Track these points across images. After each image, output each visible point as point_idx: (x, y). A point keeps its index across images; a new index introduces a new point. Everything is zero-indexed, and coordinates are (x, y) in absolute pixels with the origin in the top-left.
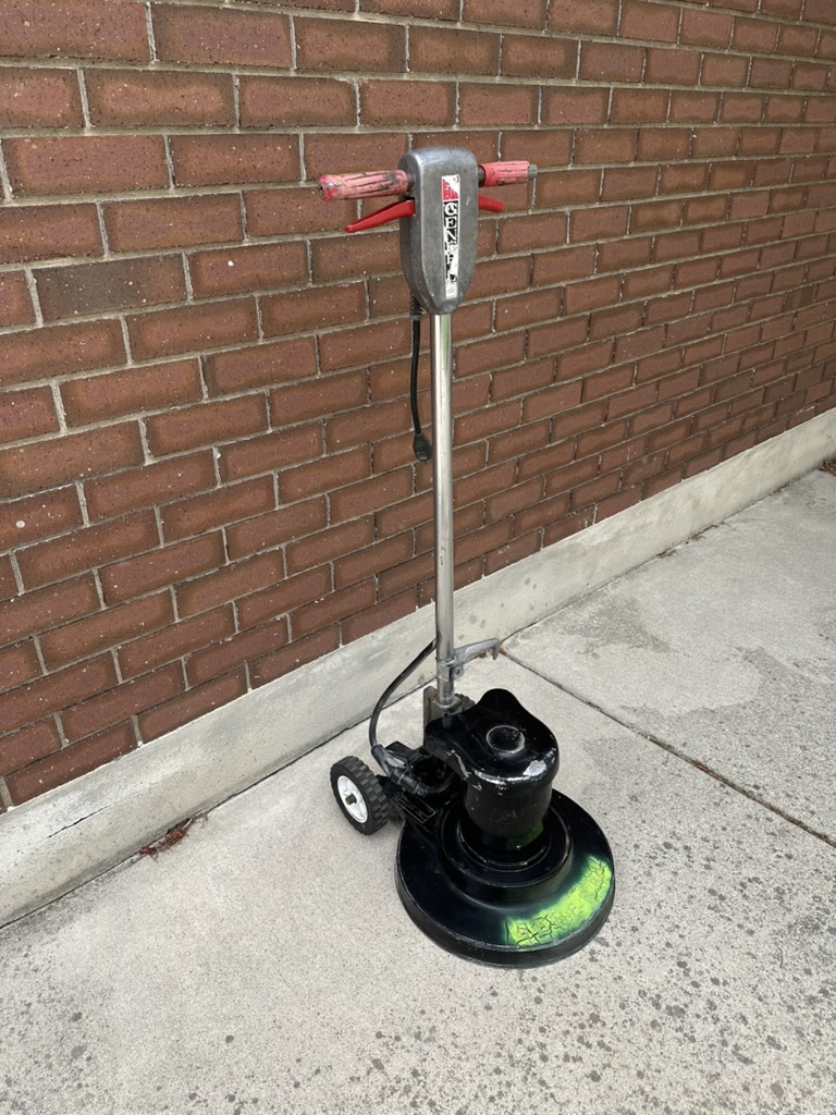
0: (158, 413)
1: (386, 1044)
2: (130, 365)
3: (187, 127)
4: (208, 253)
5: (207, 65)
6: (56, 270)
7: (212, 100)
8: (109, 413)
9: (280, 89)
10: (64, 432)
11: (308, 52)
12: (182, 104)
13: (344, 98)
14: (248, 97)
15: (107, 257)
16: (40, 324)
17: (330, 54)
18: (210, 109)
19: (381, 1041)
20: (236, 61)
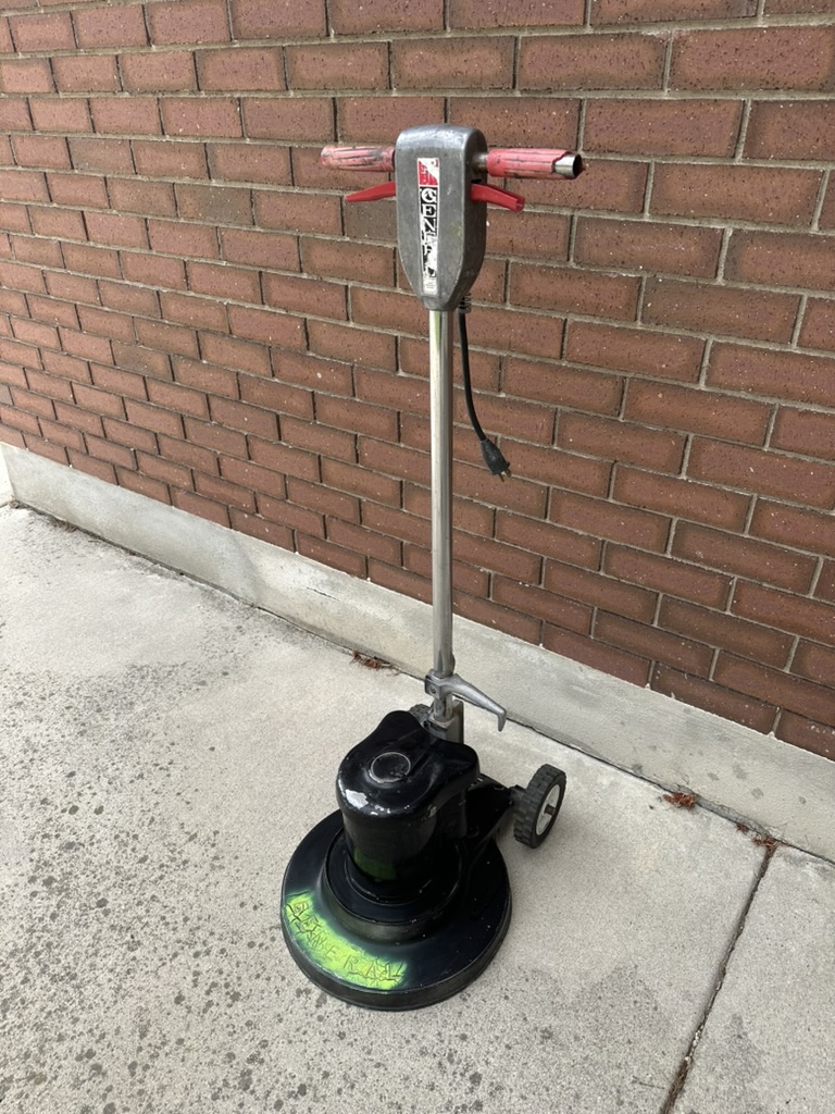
1: (209, 839)
3: (467, 90)
5: (491, 29)
7: (492, 63)
8: (378, 322)
11: (604, 4)
12: (464, 68)
14: (527, 60)
16: (346, 238)
17: (632, 4)
18: (488, 72)
19: (212, 834)
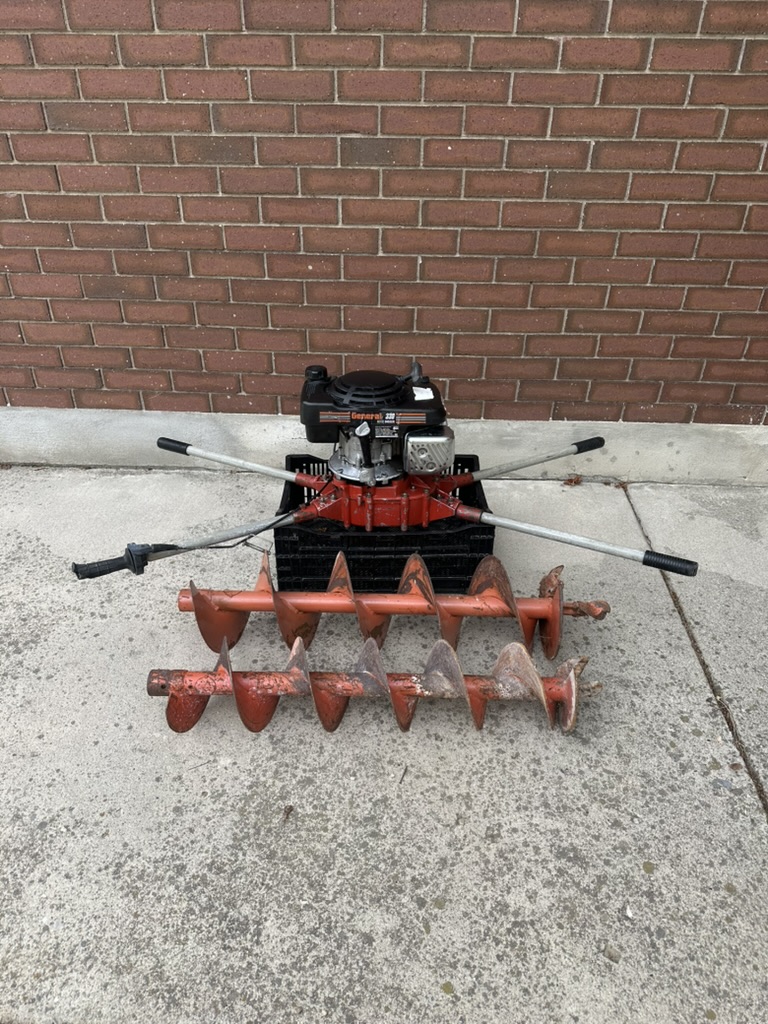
0: (391, 227)
2: (381, 197)
3: (437, 67)
4: (436, 140)
5: (456, 32)
6: (351, 139)
7: (455, 52)
8: (364, 221)
9: (501, 45)
10: (340, 226)
11: (525, 21)
12: (436, 54)
13: (549, 50)
14: (478, 50)
15: (379, 136)
16: (339, 166)
17: (541, 22)
18: (452, 56)
20: (474, 29)
